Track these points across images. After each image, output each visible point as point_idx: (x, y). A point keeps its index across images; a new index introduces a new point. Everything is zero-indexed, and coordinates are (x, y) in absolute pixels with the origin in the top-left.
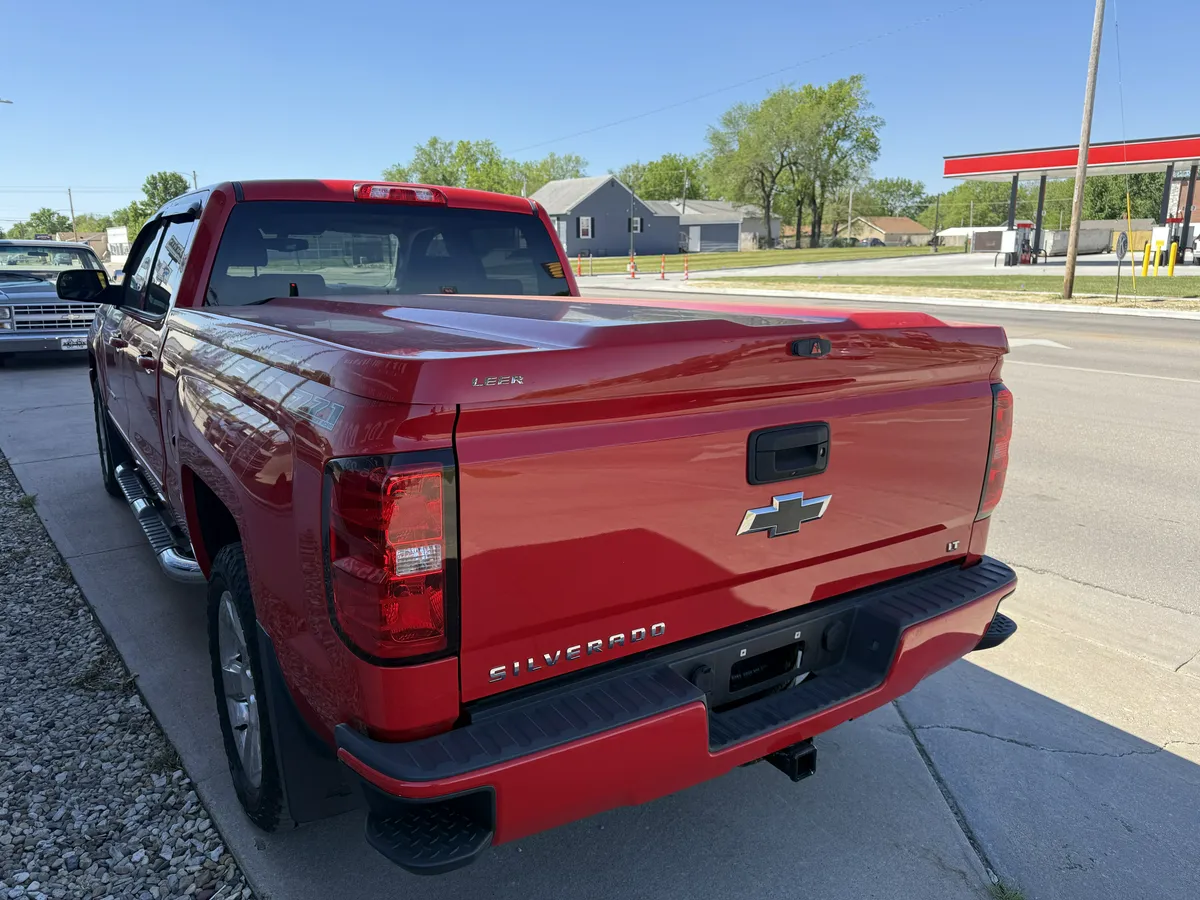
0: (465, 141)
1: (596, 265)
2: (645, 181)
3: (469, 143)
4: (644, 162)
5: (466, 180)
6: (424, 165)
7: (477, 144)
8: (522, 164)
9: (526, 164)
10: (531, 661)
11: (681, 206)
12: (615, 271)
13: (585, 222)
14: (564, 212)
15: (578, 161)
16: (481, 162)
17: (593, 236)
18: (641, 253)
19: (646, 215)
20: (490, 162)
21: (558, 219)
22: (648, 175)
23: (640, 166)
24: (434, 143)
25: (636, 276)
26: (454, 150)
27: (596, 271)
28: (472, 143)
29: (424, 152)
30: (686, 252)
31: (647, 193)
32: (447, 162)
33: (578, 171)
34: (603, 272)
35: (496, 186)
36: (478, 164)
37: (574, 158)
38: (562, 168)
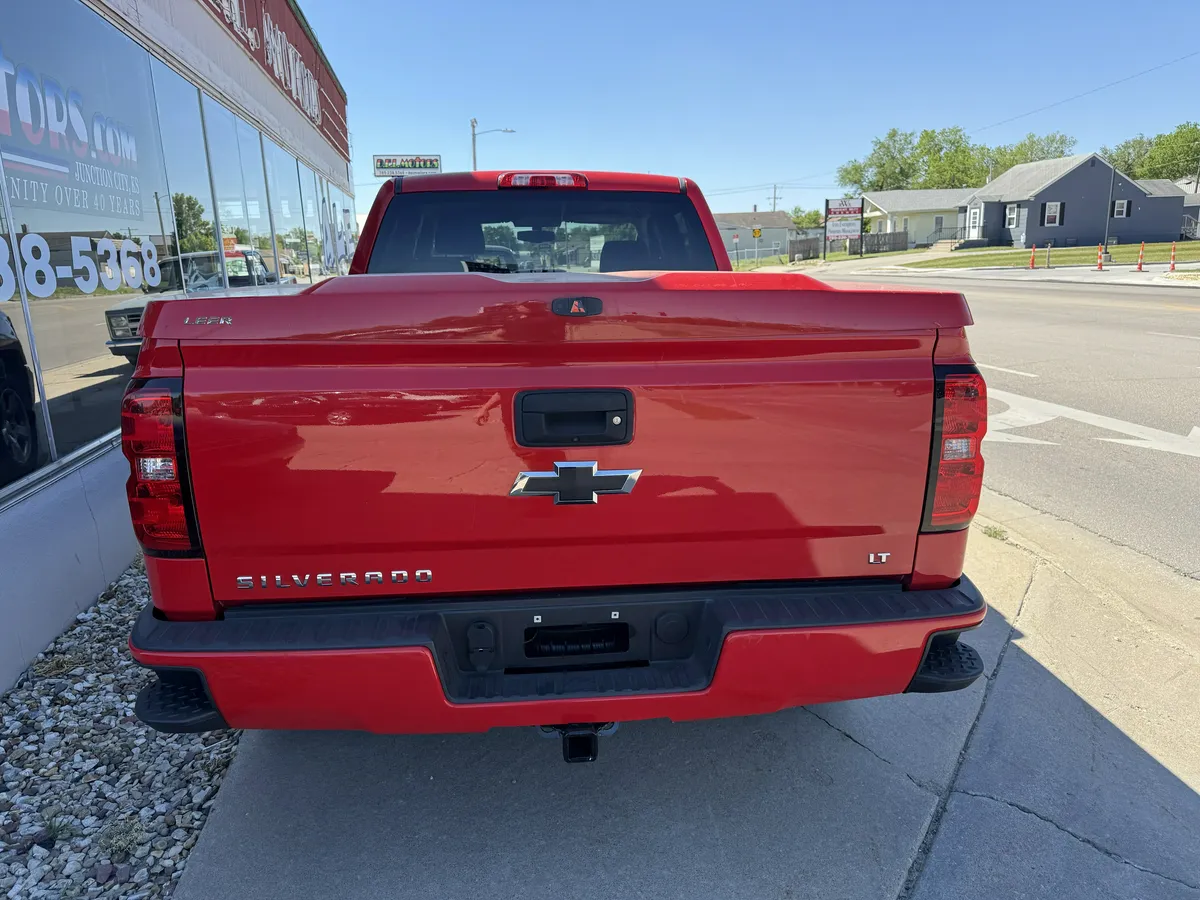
0: (930, 131)
1: (1055, 256)
2: (1151, 157)
3: (933, 132)
4: (1151, 135)
5: (926, 171)
6: (882, 159)
7: (942, 133)
8: (993, 148)
9: (999, 149)
10: (278, 578)
11: (1194, 184)
12: (1081, 263)
13: (1053, 208)
14: (1026, 198)
15: (1063, 141)
16: (944, 151)
17: (1061, 223)
18: (1122, 240)
19: (1136, 197)
20: (956, 151)
21: (1019, 206)
22: (1153, 151)
23: (1145, 139)
24: (893, 135)
25: (1104, 268)
26: (916, 141)
27: (1054, 262)
28: (937, 131)
29: (882, 145)
30: (1190, 239)
31: (1150, 171)
32: (906, 154)
33: (1062, 152)
34: (1064, 264)
35: (959, 175)
36: (942, 153)
37: (1058, 137)
38: (1043, 149)
